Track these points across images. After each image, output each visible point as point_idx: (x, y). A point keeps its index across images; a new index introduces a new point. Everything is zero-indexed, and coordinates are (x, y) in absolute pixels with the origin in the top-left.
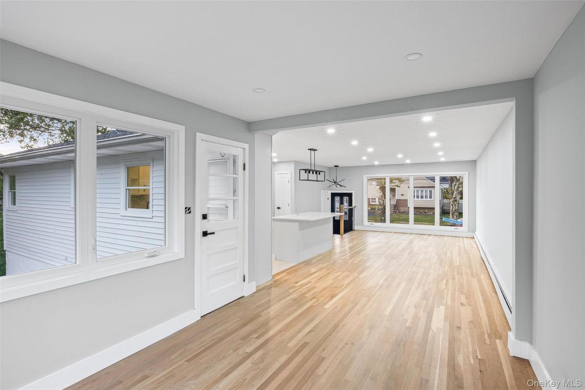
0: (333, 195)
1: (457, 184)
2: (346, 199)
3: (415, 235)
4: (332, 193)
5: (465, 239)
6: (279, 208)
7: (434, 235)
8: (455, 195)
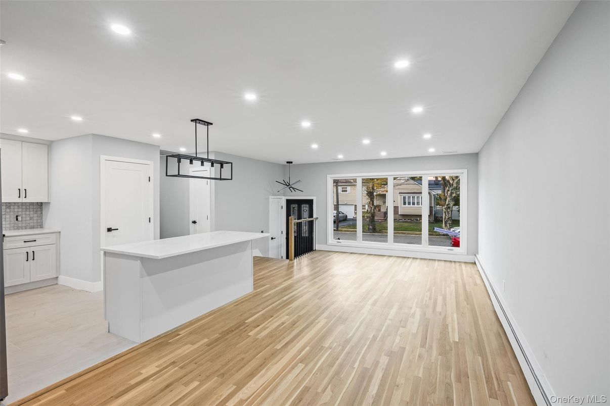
0: (289, 202)
1: (450, 189)
2: (305, 208)
3: (395, 259)
4: (287, 200)
5: (463, 265)
6: (194, 222)
7: (421, 259)
8: (448, 201)
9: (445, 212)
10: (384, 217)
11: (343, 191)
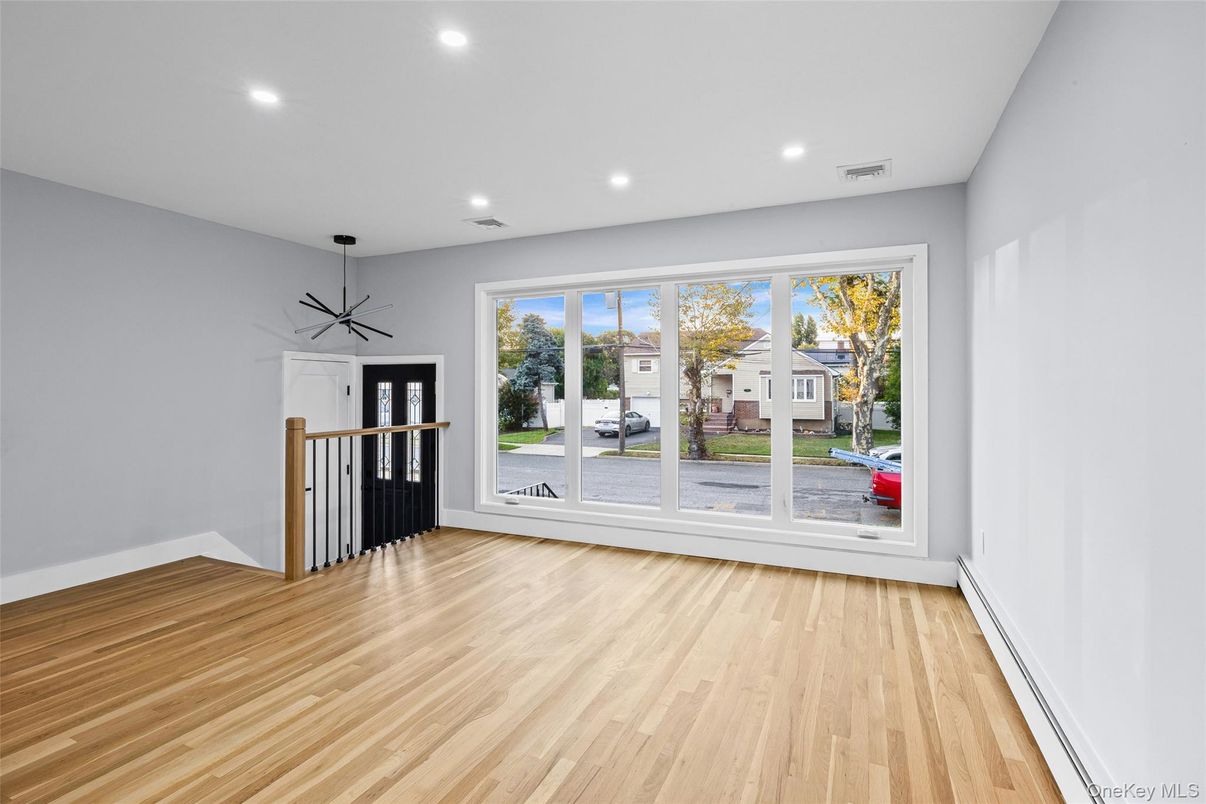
0: (373, 375)
1: (868, 362)
2: (415, 389)
4: (365, 367)
7: (767, 568)
8: (865, 388)
9: (857, 413)
10: (728, 425)
11: (642, 369)
